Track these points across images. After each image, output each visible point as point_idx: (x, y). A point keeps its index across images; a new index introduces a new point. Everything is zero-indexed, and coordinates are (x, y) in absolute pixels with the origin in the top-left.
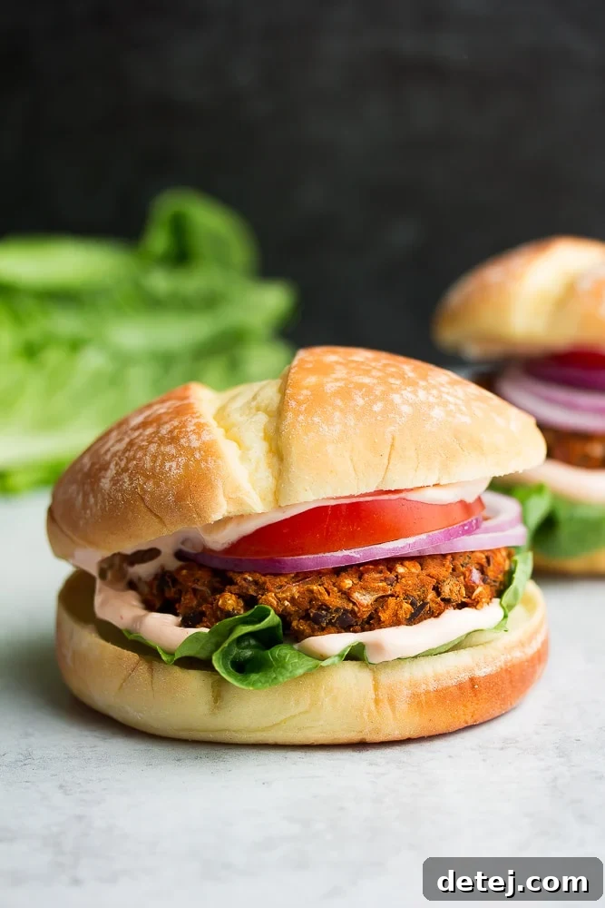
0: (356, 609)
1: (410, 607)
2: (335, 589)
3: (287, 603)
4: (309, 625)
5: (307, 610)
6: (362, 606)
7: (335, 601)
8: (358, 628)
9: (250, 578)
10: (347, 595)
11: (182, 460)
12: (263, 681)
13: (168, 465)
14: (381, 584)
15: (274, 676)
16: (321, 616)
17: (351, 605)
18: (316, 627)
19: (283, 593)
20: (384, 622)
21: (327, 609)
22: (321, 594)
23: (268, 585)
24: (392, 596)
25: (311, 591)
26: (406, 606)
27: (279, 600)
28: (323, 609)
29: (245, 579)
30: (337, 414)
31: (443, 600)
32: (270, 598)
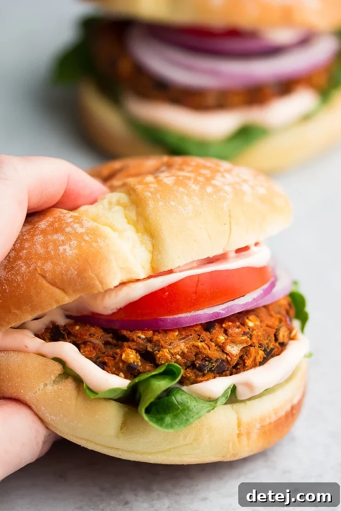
0: (229, 359)
1: (263, 352)
2: (213, 344)
3: (178, 357)
4: (195, 373)
5: (194, 362)
6: (233, 356)
7: (215, 353)
8: (228, 372)
9: (143, 336)
10: (222, 348)
11: (74, 243)
12: (178, 423)
13: (61, 248)
14: (244, 338)
15: (185, 418)
16: (205, 366)
17: (225, 356)
18: (200, 374)
19: (174, 348)
20: (247, 367)
21: (210, 360)
22: (205, 349)
23: (162, 343)
24: (251, 346)
25: (198, 347)
26: (261, 353)
27: (172, 355)
28: (206, 361)
29: (139, 337)
30: (185, 198)
31: (280, 344)
32: (166, 354)
